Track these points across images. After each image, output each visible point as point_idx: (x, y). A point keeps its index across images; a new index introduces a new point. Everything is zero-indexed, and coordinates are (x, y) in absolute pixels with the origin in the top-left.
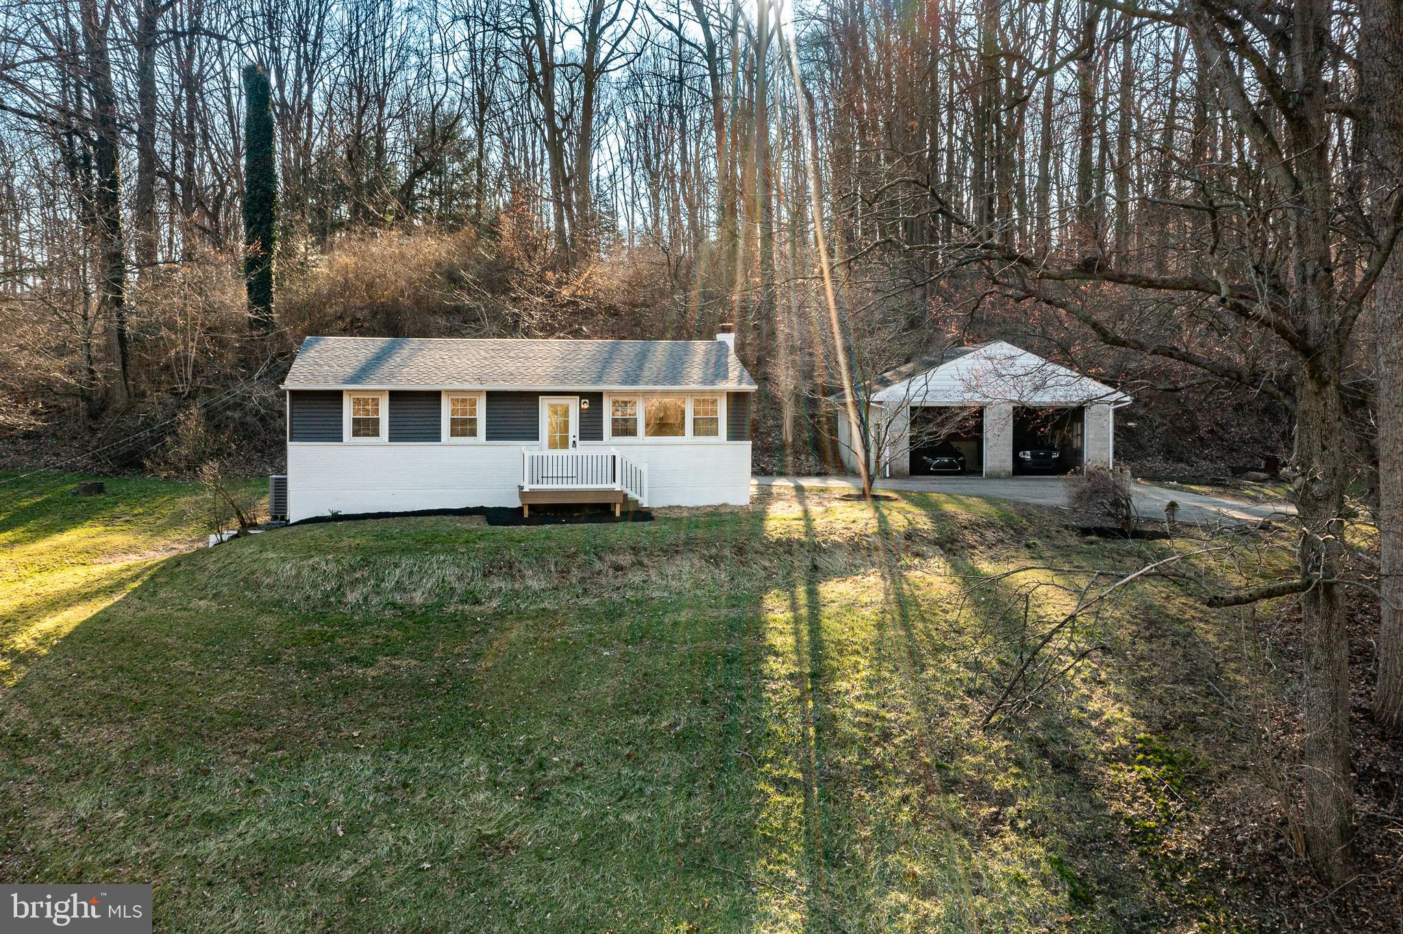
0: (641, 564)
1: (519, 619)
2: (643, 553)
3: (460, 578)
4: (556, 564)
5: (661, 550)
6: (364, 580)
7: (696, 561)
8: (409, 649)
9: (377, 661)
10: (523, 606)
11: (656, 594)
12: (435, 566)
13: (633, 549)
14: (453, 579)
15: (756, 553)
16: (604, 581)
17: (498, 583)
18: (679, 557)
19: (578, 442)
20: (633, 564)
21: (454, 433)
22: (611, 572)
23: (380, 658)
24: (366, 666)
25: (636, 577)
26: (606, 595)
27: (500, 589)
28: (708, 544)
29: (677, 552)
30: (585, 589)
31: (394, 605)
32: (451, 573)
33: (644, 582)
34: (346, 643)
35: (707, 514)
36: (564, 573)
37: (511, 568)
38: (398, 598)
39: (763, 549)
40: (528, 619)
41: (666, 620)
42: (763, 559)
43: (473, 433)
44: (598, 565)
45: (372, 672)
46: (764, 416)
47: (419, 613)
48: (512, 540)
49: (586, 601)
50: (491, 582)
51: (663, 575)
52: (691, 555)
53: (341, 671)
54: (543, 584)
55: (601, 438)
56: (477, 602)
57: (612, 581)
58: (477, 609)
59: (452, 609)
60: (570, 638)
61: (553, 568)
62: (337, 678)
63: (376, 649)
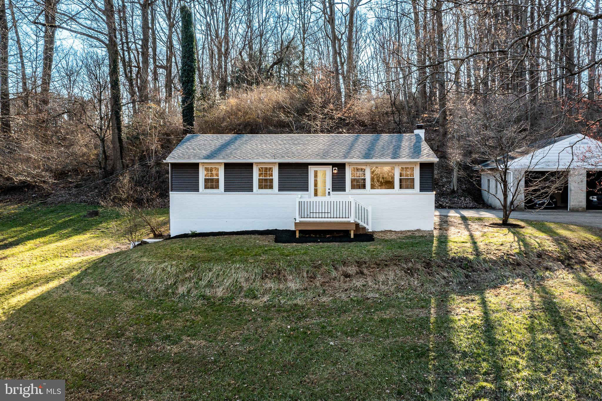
0: (362, 273)
1: (279, 311)
2: (364, 266)
3: (247, 280)
4: (308, 272)
5: (376, 264)
6: (190, 279)
7: (398, 272)
8: (203, 332)
9: (182, 340)
10: (282, 302)
11: (371, 295)
12: (233, 271)
13: (357, 262)
14: (242, 280)
15: (438, 266)
16: (337, 285)
17: (270, 284)
18: (387, 269)
19: (331, 192)
20: (357, 273)
21: (260, 187)
22: (342, 278)
23: (184, 337)
24: (173, 344)
25: (358, 283)
26: (338, 295)
27: (271, 288)
28: (407, 260)
29: (386, 265)
30: (324, 291)
31: (204, 297)
32: (242, 276)
33: (364, 286)
34: (168, 324)
35: (407, 237)
36: (312, 278)
37: (279, 274)
38: (208, 292)
39: (442, 264)
40: (284, 311)
41: (376, 317)
42: (443, 271)
43: (271, 187)
44: (334, 274)
45: (175, 349)
46: (441, 177)
47: (217, 304)
48: (282, 254)
49: (324, 299)
50: (266, 283)
51: (376, 282)
52: (396, 268)
53: (157, 346)
54: (298, 286)
55: (345, 190)
56: (255, 297)
57: (342, 285)
58: (254, 302)
59: (237, 302)
60: (309, 329)
61: (305, 274)
62: (153, 352)
63: (184, 331)
